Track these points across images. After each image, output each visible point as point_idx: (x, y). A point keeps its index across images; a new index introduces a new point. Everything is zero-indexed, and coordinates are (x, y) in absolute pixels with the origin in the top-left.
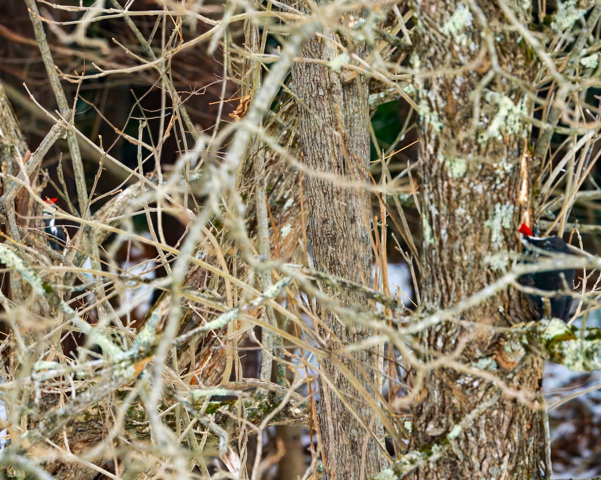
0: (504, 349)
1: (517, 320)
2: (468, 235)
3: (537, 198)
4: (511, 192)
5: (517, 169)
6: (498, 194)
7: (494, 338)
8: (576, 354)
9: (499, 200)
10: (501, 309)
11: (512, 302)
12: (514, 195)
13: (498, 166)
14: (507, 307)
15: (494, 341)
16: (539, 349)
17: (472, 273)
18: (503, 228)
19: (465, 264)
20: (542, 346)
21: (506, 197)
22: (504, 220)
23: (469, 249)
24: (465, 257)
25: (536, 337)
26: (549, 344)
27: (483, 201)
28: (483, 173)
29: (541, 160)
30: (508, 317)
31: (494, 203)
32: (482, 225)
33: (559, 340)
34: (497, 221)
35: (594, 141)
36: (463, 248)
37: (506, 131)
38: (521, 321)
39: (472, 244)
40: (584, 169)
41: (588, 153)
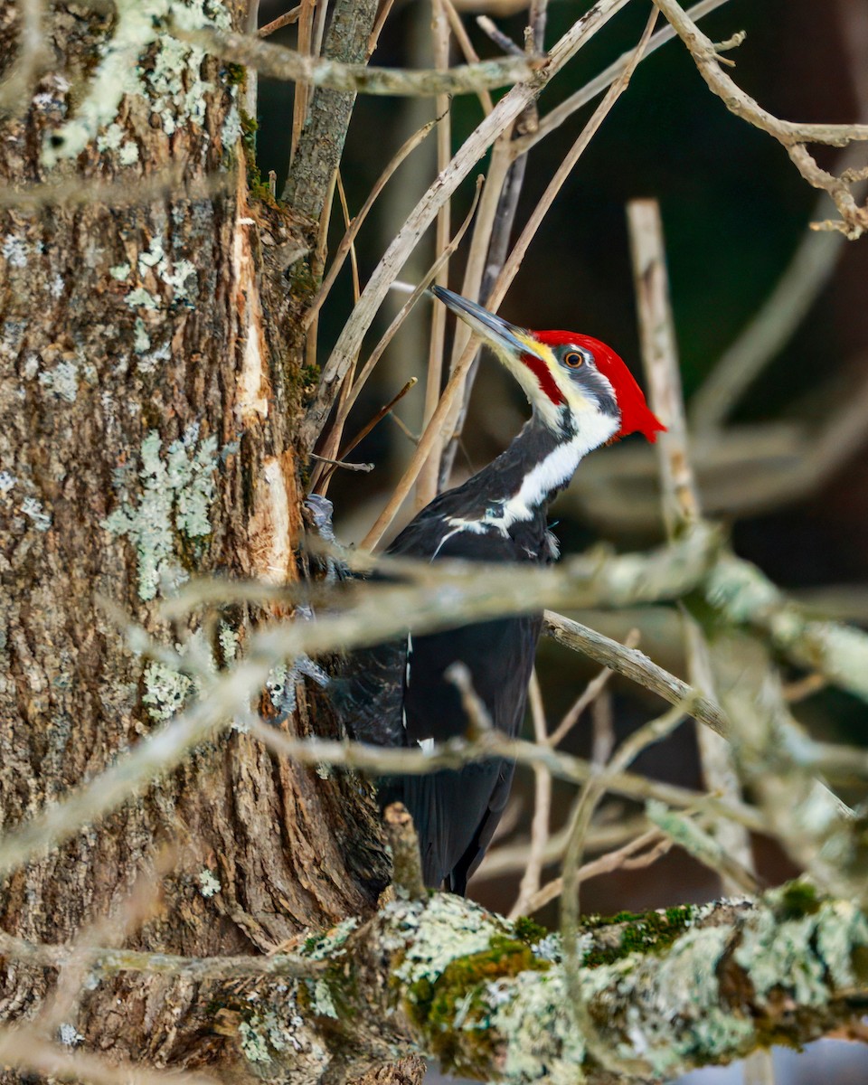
0: (237, 1057)
1: (279, 925)
2: (36, 582)
3: (308, 402)
4: (200, 384)
5: (213, 280)
6: (146, 393)
7: (190, 1011)
8: (551, 1026)
9: (154, 422)
10: (210, 886)
11: (253, 852)
12: (214, 392)
13: (135, 274)
14: (231, 875)
15: (194, 1025)
16: (390, 1030)
17: (69, 745)
18: (182, 536)
19: (35, 707)
20: (400, 1013)
21: (182, 407)
22: (183, 505)
23: (45, 647)
24: (36, 681)
25: (370, 981)
26: (429, 999)
27: (87, 430)
28: (75, 312)
29: (311, 238)
30: (240, 916)
31: (133, 436)
32: (94, 531)
33: (470, 975)
34: (154, 510)
35: (525, 146)
36: (19, 638)
37: (155, 123)
38: (298, 927)
39: (58, 619)
40: (493, 270)
41: (503, 204)
